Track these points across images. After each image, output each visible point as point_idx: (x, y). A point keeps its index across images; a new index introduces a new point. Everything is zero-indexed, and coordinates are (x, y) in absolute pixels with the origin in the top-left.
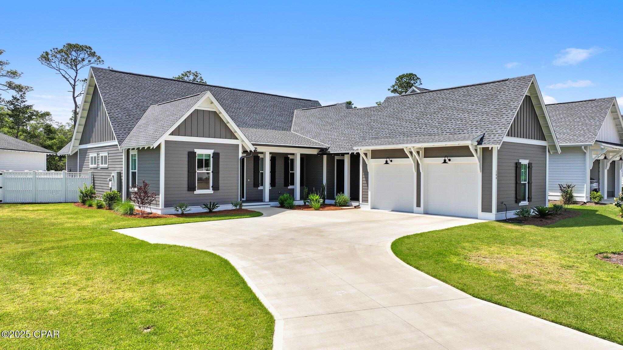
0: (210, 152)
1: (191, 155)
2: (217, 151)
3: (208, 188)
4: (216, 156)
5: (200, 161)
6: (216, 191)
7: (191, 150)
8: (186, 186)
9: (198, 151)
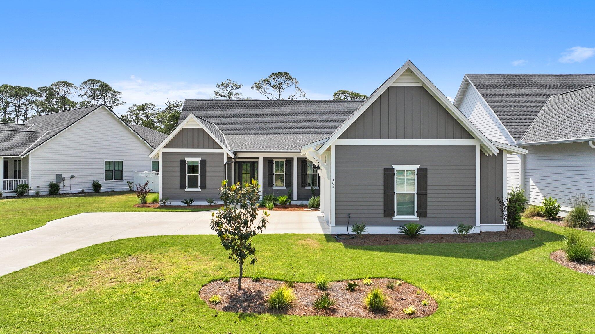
0: (198, 159)
1: (183, 163)
2: (204, 159)
3: (197, 187)
4: (203, 162)
5: (190, 167)
6: (203, 190)
7: (182, 159)
8: (179, 185)
9: (187, 159)
